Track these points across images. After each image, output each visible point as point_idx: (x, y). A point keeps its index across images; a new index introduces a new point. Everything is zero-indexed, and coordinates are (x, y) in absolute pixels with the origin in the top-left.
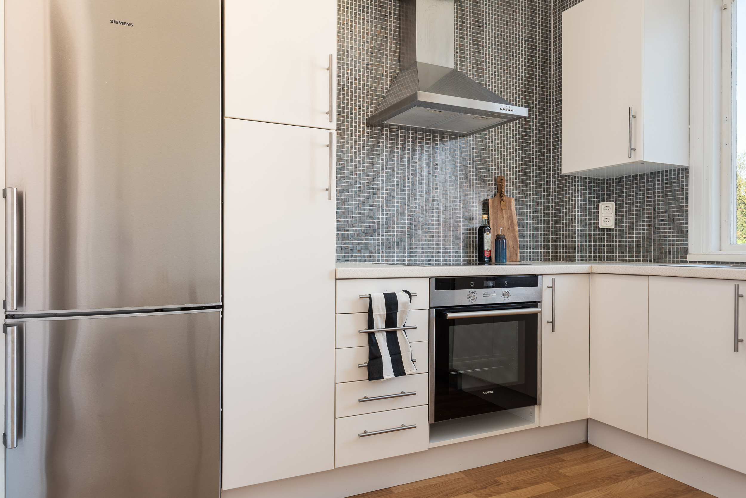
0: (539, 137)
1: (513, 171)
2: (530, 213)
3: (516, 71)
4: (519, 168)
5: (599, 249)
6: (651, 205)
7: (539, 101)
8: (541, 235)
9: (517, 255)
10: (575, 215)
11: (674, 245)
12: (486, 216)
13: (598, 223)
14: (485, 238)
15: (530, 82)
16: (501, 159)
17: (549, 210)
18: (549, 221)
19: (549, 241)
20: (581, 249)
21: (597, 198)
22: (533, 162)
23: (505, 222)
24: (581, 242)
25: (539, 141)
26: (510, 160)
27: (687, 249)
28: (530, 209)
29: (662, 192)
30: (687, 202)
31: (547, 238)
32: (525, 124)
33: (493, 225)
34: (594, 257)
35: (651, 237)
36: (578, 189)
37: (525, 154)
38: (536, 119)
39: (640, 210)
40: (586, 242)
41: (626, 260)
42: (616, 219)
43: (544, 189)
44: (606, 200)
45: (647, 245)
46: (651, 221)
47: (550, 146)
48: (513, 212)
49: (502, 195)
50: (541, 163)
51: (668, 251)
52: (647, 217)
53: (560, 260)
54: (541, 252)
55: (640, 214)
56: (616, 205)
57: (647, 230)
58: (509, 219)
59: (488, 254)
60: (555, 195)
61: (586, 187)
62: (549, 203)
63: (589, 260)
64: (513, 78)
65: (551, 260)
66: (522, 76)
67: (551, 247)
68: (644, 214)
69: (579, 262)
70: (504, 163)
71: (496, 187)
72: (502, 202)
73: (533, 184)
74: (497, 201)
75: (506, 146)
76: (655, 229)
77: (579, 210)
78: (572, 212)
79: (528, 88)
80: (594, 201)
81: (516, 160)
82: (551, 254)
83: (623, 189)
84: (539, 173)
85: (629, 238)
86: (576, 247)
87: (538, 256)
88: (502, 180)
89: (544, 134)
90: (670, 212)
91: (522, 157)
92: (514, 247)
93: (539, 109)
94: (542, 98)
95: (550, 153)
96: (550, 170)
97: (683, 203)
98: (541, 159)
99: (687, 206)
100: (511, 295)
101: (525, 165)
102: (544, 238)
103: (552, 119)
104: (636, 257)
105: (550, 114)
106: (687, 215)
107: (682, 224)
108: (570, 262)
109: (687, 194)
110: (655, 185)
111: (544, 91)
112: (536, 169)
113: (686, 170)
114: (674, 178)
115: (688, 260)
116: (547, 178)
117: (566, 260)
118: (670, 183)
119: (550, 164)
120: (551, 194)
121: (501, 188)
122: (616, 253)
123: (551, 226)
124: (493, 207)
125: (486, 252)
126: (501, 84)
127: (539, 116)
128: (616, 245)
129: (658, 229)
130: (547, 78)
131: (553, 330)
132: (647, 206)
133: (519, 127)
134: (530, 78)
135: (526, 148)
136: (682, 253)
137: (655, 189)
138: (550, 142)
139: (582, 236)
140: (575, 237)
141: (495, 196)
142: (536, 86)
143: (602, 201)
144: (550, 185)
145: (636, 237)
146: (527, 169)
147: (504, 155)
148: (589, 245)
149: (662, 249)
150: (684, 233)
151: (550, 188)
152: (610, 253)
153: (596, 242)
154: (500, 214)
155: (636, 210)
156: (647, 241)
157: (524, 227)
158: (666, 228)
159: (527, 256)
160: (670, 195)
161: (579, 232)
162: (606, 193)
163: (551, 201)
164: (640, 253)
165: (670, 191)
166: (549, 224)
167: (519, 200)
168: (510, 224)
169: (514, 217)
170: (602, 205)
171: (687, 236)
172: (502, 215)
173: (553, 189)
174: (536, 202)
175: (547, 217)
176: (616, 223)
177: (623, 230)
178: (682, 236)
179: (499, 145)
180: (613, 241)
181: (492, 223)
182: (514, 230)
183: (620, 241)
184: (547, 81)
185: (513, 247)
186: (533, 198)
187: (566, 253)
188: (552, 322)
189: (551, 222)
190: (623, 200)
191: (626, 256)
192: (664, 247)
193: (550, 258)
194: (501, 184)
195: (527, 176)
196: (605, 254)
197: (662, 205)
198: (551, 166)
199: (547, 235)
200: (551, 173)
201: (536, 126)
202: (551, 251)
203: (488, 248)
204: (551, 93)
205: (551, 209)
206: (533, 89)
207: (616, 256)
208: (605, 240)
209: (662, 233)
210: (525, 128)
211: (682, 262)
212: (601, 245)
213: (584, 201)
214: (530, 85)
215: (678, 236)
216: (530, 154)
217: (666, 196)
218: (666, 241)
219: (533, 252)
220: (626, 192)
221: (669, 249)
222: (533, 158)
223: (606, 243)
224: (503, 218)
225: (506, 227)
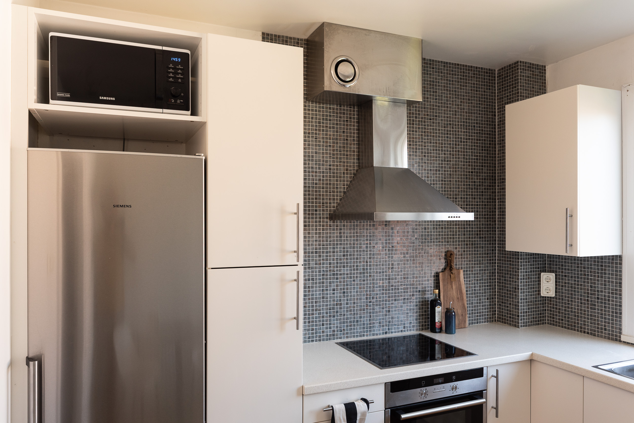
0: (485, 212)
1: (462, 245)
2: (477, 280)
3: (464, 155)
4: (467, 241)
5: (541, 314)
6: (588, 283)
7: (485, 179)
8: (487, 300)
9: (465, 322)
10: (518, 285)
11: (609, 323)
12: (437, 291)
13: (539, 291)
14: (436, 311)
15: (477, 163)
16: (451, 235)
17: (495, 276)
18: (495, 286)
19: (495, 304)
20: (524, 316)
21: (538, 268)
22: (480, 234)
23: (454, 293)
24: (524, 309)
25: (485, 215)
26: (459, 235)
27: (620, 329)
28: (477, 277)
29: (598, 273)
30: (621, 287)
31: (493, 302)
32: (472, 202)
33: (444, 296)
34: (536, 322)
35: (588, 311)
36: (521, 262)
37: (472, 228)
38: (482, 195)
39: (578, 285)
40: (529, 309)
41: (565, 328)
42: (556, 288)
43: (490, 257)
44: (547, 270)
45: (585, 318)
46: (588, 297)
47: (495, 218)
48: (462, 282)
49: (452, 268)
50: (488, 235)
51: (603, 327)
52: (585, 293)
53: (505, 323)
54: (488, 315)
55: (578, 288)
56: (556, 275)
57: (585, 304)
58: (458, 290)
59: (439, 325)
60: (500, 263)
61: (529, 259)
62: (495, 269)
63: (531, 325)
64: (461, 161)
65: (497, 321)
66: (469, 159)
67: (497, 309)
68: (581, 289)
69: (523, 327)
70: (453, 238)
71: (446, 260)
72: (451, 275)
73: (480, 254)
74: (447, 274)
75: (455, 223)
76: (592, 305)
77: (522, 281)
78: (515, 282)
79: (475, 169)
80: (536, 271)
81: (464, 234)
82: (497, 316)
83: (562, 262)
84: (485, 244)
85: (568, 307)
86: (520, 315)
87: (485, 318)
88: (451, 254)
89: (490, 209)
90: (605, 292)
91: (470, 231)
92: (463, 314)
93: (485, 186)
94: (487, 176)
95: (495, 224)
96: (495, 240)
97: (617, 286)
98: (488, 231)
99: (621, 291)
100: (458, 388)
101: (472, 238)
102: (490, 302)
103: (497, 194)
104: (575, 326)
105: (495, 189)
106: (621, 298)
107: (616, 305)
108: (514, 328)
109: (621, 279)
110: (591, 265)
111: (490, 170)
112: (482, 241)
113: (619, 257)
114: (609, 263)
115: (622, 340)
116: (493, 247)
117: (510, 324)
118: (605, 266)
119: (495, 234)
120: (497, 261)
121: (451, 262)
122: (556, 319)
123: (497, 290)
124: (444, 280)
125: (437, 324)
126: (450, 168)
127: (485, 192)
128: (556, 312)
129: (595, 305)
130: (492, 157)
131: (497, 416)
132: (584, 282)
133: (467, 205)
134: (477, 159)
135: (473, 223)
136: (616, 332)
137: (591, 268)
138: (495, 215)
139: (525, 304)
140: (519, 305)
141: (445, 269)
142: (482, 166)
143: (543, 272)
144: (495, 254)
145: (575, 309)
146: (475, 241)
147: (453, 232)
148: (531, 311)
149: (598, 324)
150: (618, 314)
151: (495, 256)
152: (551, 317)
153: (538, 308)
154: (449, 286)
155: (575, 284)
156: (585, 314)
157: (472, 294)
158: (601, 306)
159: (475, 320)
160: (605, 277)
161: (522, 301)
162: (547, 262)
163: (497, 268)
164: (578, 323)
165: (605, 274)
166: (495, 289)
167: (467, 270)
168: (459, 294)
169: (462, 287)
170: (544, 276)
171: (621, 318)
172: (452, 287)
173: (498, 257)
174: (482, 270)
175: (493, 283)
176: (556, 292)
177: (562, 299)
178: (616, 317)
179: (449, 223)
180: (553, 308)
181: (443, 295)
182: (462, 299)
183: (559, 309)
184: (492, 160)
185: (462, 315)
186: (480, 267)
187: (510, 317)
188: (497, 408)
189: (497, 287)
190: (562, 272)
191: (565, 324)
192: (600, 323)
193: (496, 320)
194: (450, 259)
195: (475, 247)
196: (547, 319)
197: (598, 284)
198: (497, 236)
199: (493, 298)
200: (497, 242)
201: (482, 202)
202: (497, 312)
203: (438, 320)
204: (496, 171)
205: (497, 274)
206: (480, 169)
207: (556, 322)
208: (547, 305)
209: (598, 310)
210: (472, 205)
211: (616, 340)
212: (543, 310)
213: (526, 272)
214: (477, 166)
215: (612, 316)
216: (477, 228)
217: (602, 277)
218: (602, 318)
219: (480, 316)
220: (565, 266)
221: (605, 326)
222: (480, 231)
223: (547, 308)
224: (453, 289)
225: (455, 297)
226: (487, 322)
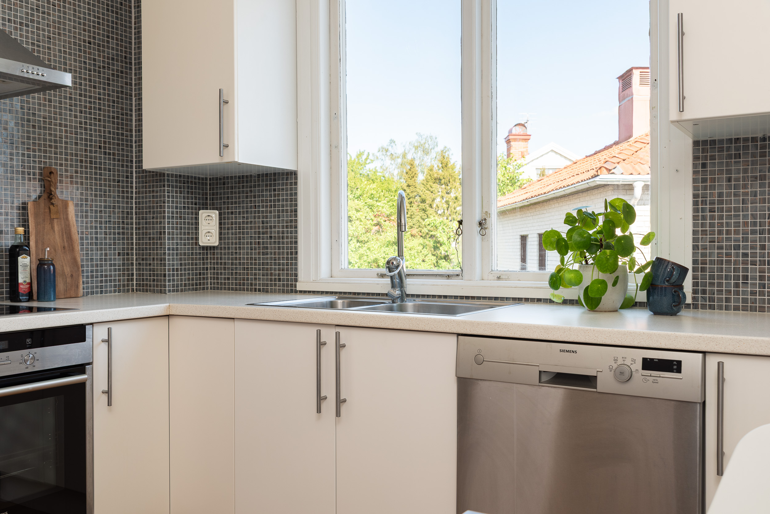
0: (113, 112)
1: (71, 160)
2: (101, 223)
3: (75, 10)
4: (81, 156)
5: (200, 274)
6: (259, 218)
7: (113, 59)
8: (119, 256)
9: (77, 287)
10: (164, 228)
11: (283, 270)
12: (21, 230)
13: (197, 239)
14: (20, 264)
15: (99, 29)
16: (50, 141)
17: (132, 218)
18: (132, 234)
19: (132, 264)
20: (173, 275)
21: (196, 204)
22: (105, 148)
23: (57, 237)
24: (173, 265)
25: (113, 118)
26: (66, 143)
27: (296, 275)
28: (101, 217)
29: (271, 201)
30: (296, 216)
31: (128, 259)
32: (90, 92)
33: (37, 242)
34: (193, 285)
35: (259, 259)
36: (168, 191)
37: (91, 135)
38: (109, 85)
39: (247, 223)
40: (181, 265)
41: (232, 289)
42: (220, 234)
43: (123, 187)
44: (209, 207)
45: (256, 269)
46: (259, 238)
47: (131, 125)
48: (71, 223)
49: (51, 196)
50: (118, 150)
51: (277, 277)
53: (147, 291)
54: (119, 281)
55: (247, 228)
56: (220, 214)
57: (255, 249)
58: (64, 234)
59: (26, 289)
60: (139, 198)
61: (180, 188)
62: (132, 208)
63: (185, 290)
64: (70, 20)
65: (135, 290)
66: (85, 19)
67: (135, 272)
68: (251, 228)
69: (171, 293)
70: (56, 147)
71: (43, 183)
72: (52, 207)
73: (105, 180)
74: (42, 205)
75: (58, 122)
76: (264, 248)
77: (171, 220)
78: (161, 223)
79: (94, 38)
80: (192, 208)
81: (76, 144)
82: (135, 282)
83: (228, 193)
84: (114, 165)
85: (236, 259)
86: (167, 273)
87: (115, 286)
88: (51, 173)
89: (122, 109)
90: (279, 227)
91: (86, 140)
92: (74, 275)
93: (113, 70)
94: (117, 55)
95: (131, 136)
96: (132, 161)
97: (292, 216)
98: (118, 145)
99: (296, 221)
100: (38, 360)
101: (91, 152)
102: (124, 259)
103: (133, 88)
104: (244, 284)
105: (131, 79)
106: (296, 232)
107: (291, 243)
108: (159, 295)
109: (296, 205)
110: (262, 191)
111: (121, 46)
112: (109, 159)
113: (294, 175)
114: (283, 184)
115: (298, 288)
116: (127, 171)
117: (154, 291)
118: (279, 190)
119: (132, 152)
120: (134, 195)
121: (50, 185)
122: (221, 279)
123: (134, 241)
124: (36, 215)
125: (21, 286)
126: (48, 25)
127: (113, 80)
128: (221, 269)
129: (267, 248)
130: (126, 26)
131: (109, 404)
132: (255, 217)
133: (80, 95)
134: (99, 23)
135: (93, 127)
136: (291, 280)
137: (263, 196)
138: (131, 120)
139: (175, 257)
140: (165, 258)
141: (40, 197)
142: (108, 37)
143: (203, 209)
144: (132, 183)
145: (244, 258)
146: (96, 157)
147: (56, 136)
148: (185, 269)
149: (271, 274)
151: (132, 187)
152: (214, 278)
153: (196, 264)
154: (48, 226)
155: (243, 223)
156: (255, 264)
157: (91, 244)
158: (275, 248)
159: (97, 287)
160: (279, 206)
161: (171, 252)
162: (209, 197)
163: (134, 206)
164: (248, 279)
165: (279, 200)
166: (132, 239)
167: (82, 205)
168: (65, 240)
169: (72, 230)
170: (203, 214)
171: (296, 259)
172: (53, 228)
173: (136, 189)
174: (110, 207)
175: (127, 229)
176: (220, 239)
177: (229, 248)
178: (292, 259)
179: (47, 120)
181: (34, 240)
182: (72, 249)
183: (225, 263)
184: (125, 31)
185: (72, 276)
186: (105, 201)
187: (154, 280)
188: (108, 392)
189: (134, 236)
191: (232, 284)
192: (273, 272)
193: (133, 289)
194: (49, 179)
195: (96, 168)
196: (209, 281)
197: (271, 217)
198: (134, 154)
199: (128, 254)
200: (134, 165)
201: (109, 95)
202: (135, 277)
203: (24, 279)
204: (131, 50)
205: (134, 216)
206: (103, 41)
207: (221, 284)
208: (209, 261)
209: (271, 253)
210: (90, 97)
211: (292, 291)
212: (203, 268)
213: (177, 208)
214: (99, 34)
216: (100, 136)
217: (275, 206)
218: (275, 264)
219: (106, 281)
220: (232, 198)
221: (279, 275)
222: (105, 143)
223: (210, 265)
224: (54, 231)
225: (59, 245)
226: (118, 292)
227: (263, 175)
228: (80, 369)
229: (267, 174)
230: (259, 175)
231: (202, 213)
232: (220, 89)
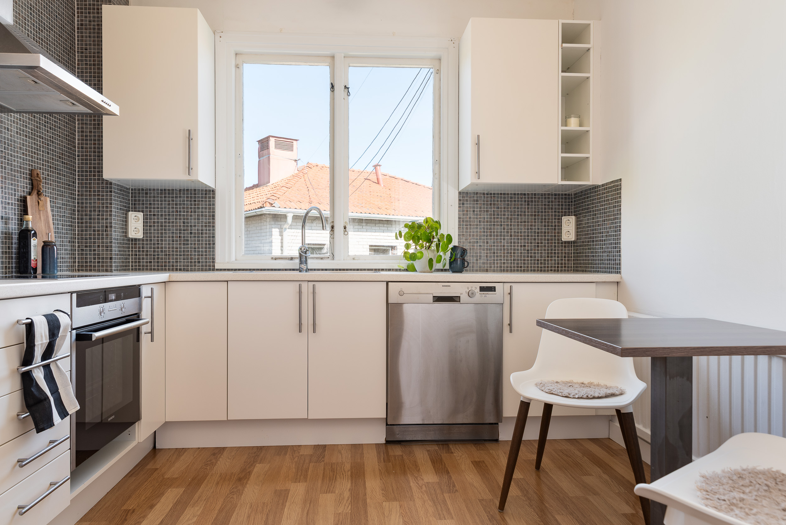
0: (66, 131)
1: (46, 166)
2: (60, 216)
4: (51, 163)
5: (127, 259)
6: (180, 219)
8: (69, 243)
10: (111, 223)
11: (202, 255)
13: (127, 232)
14: (32, 244)
16: (35, 148)
17: (75, 214)
18: (75, 227)
19: (76, 250)
20: (116, 259)
21: (125, 207)
22: (62, 158)
23: (43, 226)
24: (116, 251)
25: (67, 135)
26: (43, 151)
27: (214, 259)
28: (60, 212)
29: (191, 208)
30: (214, 219)
31: (73, 246)
34: (124, 267)
35: (180, 248)
36: (114, 196)
37: (55, 147)
39: (169, 223)
40: (119, 251)
41: (154, 270)
42: (144, 230)
43: (70, 190)
44: (131, 210)
45: (177, 255)
46: (180, 233)
47: (75, 143)
48: (49, 215)
49: (39, 193)
50: (69, 161)
51: (197, 260)
52: (176, 230)
53: (90, 270)
54: (69, 262)
55: (169, 226)
56: (144, 215)
57: (177, 241)
58: (46, 223)
59: (35, 264)
61: (119, 194)
62: (75, 207)
65: (77, 270)
67: (77, 256)
68: (173, 226)
70: (38, 154)
72: (39, 201)
73: (60, 183)
74: (34, 199)
75: (39, 134)
76: (184, 240)
77: (115, 218)
78: (107, 219)
80: (124, 210)
81: (48, 153)
82: (77, 264)
83: (150, 201)
84: (67, 173)
85: (158, 248)
86: (113, 257)
88: (37, 175)
89: (71, 129)
90: (199, 226)
91: (53, 151)
95: (75, 151)
96: (75, 170)
97: (210, 219)
98: (68, 156)
99: (214, 223)
101: (55, 160)
102: (71, 246)
104: (165, 266)
106: (214, 230)
107: (209, 237)
109: (214, 212)
110: (184, 201)
112: (64, 167)
113: (212, 192)
114: (202, 197)
115: (216, 268)
116: (73, 178)
118: (199, 201)
119: (75, 163)
120: (77, 197)
121: (39, 184)
122: (143, 262)
123: (77, 232)
124: (32, 207)
125: (32, 262)
128: (143, 255)
129: (188, 240)
131: (152, 340)
132: (176, 219)
135: (56, 141)
136: (209, 262)
137: (184, 204)
138: (75, 139)
139: (117, 245)
140: (112, 245)
144: (76, 187)
145: (165, 248)
146: (58, 165)
147: (37, 145)
148: (121, 254)
149: (191, 259)
150: (211, 244)
151: (75, 191)
152: (136, 262)
153: (125, 251)
154: (38, 216)
155: (165, 222)
156: (177, 251)
158: (195, 241)
160: (199, 212)
161: (115, 241)
162: (131, 202)
163: (77, 205)
164: (169, 262)
165: (199, 208)
166: (75, 230)
167: (53, 201)
168: (47, 228)
169: (50, 220)
171: (214, 248)
172: (40, 218)
173: (79, 192)
174: (64, 204)
175: (73, 222)
176: (144, 233)
177: (151, 240)
178: (210, 248)
179: (33, 132)
180: (139, 251)
183: (147, 251)
186: (62, 200)
187: (99, 262)
188: (151, 333)
189: (77, 229)
190: (150, 211)
191: (154, 266)
192: (193, 257)
194: (38, 179)
195: (58, 173)
196: (131, 264)
197: (191, 219)
198: (77, 165)
199: (73, 242)
202: (77, 260)
203: (34, 257)
205: (77, 213)
207: (143, 266)
208: (131, 249)
209: (191, 244)
211: (210, 270)
212: (128, 254)
213: (117, 208)
215: (206, 248)
216: (60, 149)
217: (195, 212)
218: (195, 251)
220: (154, 204)
221: (198, 259)
222: (62, 154)
223: (132, 252)
224: (41, 220)
225: (44, 232)
226: (69, 271)
227: (184, 190)
228: (136, 317)
229: (187, 190)
230: (180, 190)
231: (131, 214)
232: (189, 130)
